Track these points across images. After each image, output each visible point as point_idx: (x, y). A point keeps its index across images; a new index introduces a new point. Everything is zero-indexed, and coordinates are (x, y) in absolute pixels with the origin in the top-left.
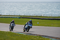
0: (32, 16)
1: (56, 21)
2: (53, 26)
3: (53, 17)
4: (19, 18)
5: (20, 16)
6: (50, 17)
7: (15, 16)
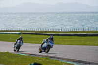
0: (37, 31)
1: (68, 37)
2: (64, 44)
3: (63, 32)
4: (19, 34)
5: (19, 31)
6: (59, 32)
7: (13, 31)
